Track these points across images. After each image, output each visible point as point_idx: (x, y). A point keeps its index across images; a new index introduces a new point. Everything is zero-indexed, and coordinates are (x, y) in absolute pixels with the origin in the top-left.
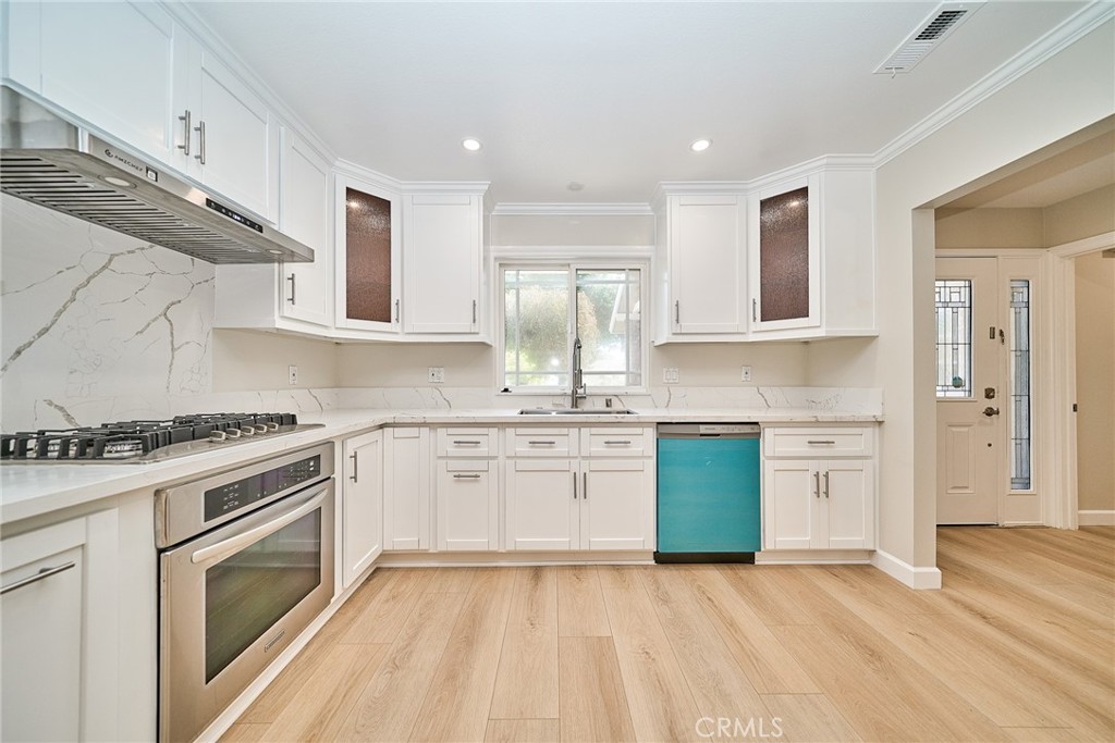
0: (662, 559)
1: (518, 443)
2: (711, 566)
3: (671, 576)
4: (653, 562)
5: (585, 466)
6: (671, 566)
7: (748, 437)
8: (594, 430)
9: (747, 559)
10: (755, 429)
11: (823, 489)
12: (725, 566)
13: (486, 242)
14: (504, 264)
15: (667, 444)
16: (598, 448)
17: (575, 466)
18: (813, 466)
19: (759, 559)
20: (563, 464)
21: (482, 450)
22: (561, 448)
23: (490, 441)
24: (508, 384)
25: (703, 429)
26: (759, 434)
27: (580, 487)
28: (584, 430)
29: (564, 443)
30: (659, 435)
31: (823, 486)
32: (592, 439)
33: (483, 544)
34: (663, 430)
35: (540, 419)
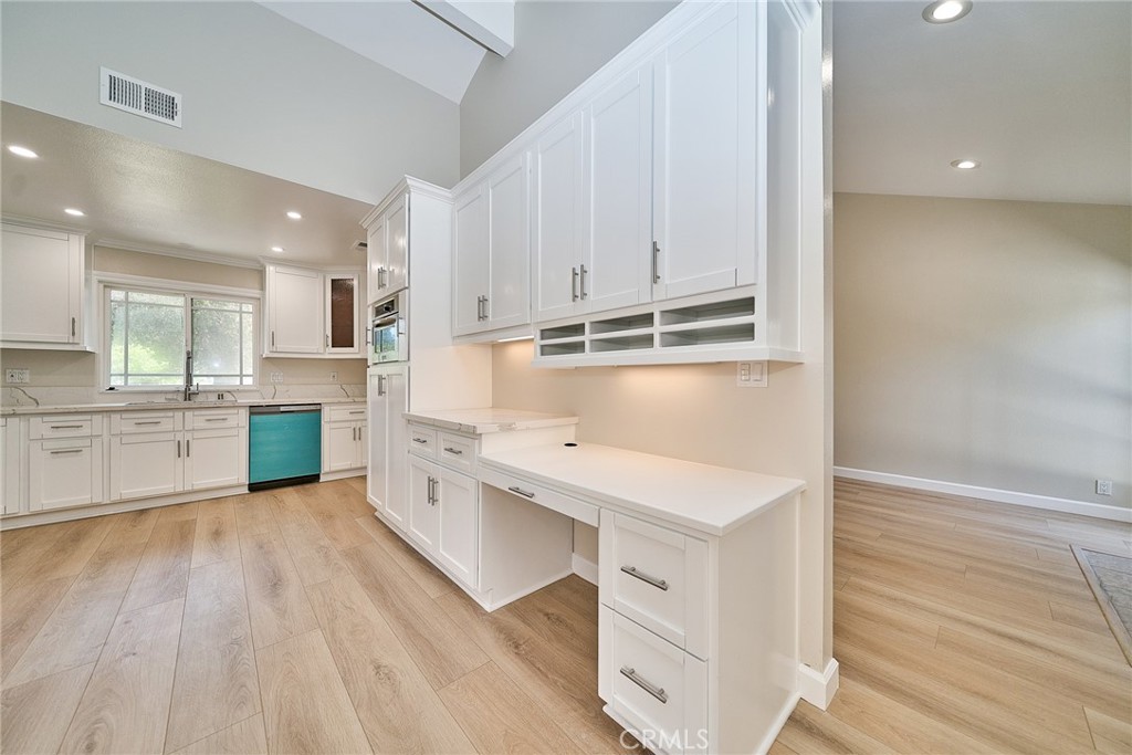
0: (254, 487)
2: (290, 489)
3: (261, 496)
4: (247, 492)
5: (188, 436)
6: (259, 493)
7: (314, 412)
8: (197, 413)
9: (315, 478)
10: (318, 407)
11: (357, 436)
12: (299, 487)
13: (87, 267)
15: (257, 418)
16: (200, 424)
17: (179, 437)
18: (353, 425)
19: (322, 478)
20: (170, 436)
22: (167, 426)
23: (93, 425)
24: (113, 384)
25: (282, 409)
26: (320, 410)
27: (183, 450)
28: (189, 414)
29: (169, 422)
30: (251, 414)
31: (358, 435)
32: (195, 420)
33: (85, 499)
34: (254, 410)
35: (146, 407)
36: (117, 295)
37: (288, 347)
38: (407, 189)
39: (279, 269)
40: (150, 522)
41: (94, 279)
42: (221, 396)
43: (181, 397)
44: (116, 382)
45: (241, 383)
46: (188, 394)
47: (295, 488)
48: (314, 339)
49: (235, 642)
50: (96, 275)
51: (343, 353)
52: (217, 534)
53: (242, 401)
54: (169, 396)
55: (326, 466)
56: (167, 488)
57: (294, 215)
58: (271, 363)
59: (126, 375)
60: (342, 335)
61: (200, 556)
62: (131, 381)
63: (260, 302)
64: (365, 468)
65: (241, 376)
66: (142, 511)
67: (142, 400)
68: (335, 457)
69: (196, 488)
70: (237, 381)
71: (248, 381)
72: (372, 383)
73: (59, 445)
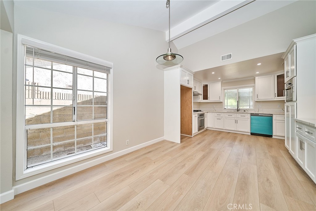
0: (252, 134)
1: (226, 115)
2: (262, 137)
4: (250, 134)
5: (237, 119)
6: (253, 136)
7: (271, 116)
9: (271, 136)
10: (272, 115)
12: (265, 137)
13: (221, 87)
14: (224, 89)
16: (239, 116)
19: (273, 137)
20: (234, 118)
21: (221, 116)
22: (233, 116)
23: (222, 115)
25: (259, 115)
26: (272, 116)
27: (236, 122)
28: (237, 114)
29: (234, 115)
30: (251, 115)
32: (238, 115)
33: (221, 128)
34: (252, 115)
35: (230, 112)
36: (226, 91)
37: (262, 98)
38: (295, 43)
39: (259, 77)
40: (230, 135)
41: (223, 89)
42: (245, 111)
43: (236, 111)
44: (226, 107)
45: (250, 108)
46: (238, 110)
47: (264, 137)
49: (238, 158)
50: (223, 88)
51: (281, 98)
52: (241, 141)
53: (249, 112)
54: (234, 110)
55: (274, 134)
56: (233, 129)
57: (259, 64)
58: (257, 103)
59: (227, 106)
61: (236, 143)
63: (254, 87)
65: (249, 106)
66: (229, 132)
67: (229, 111)
68: (277, 132)
69: (239, 130)
71: (252, 108)
73: (218, 118)
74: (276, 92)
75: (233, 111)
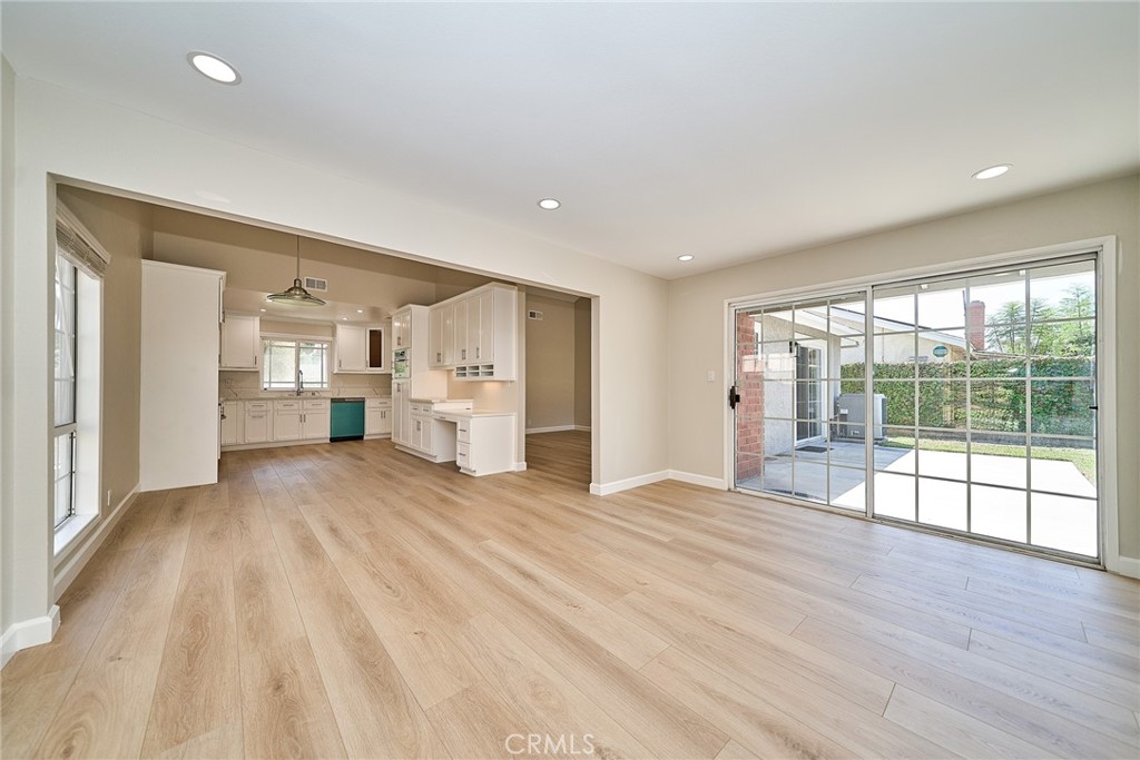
0: (333, 440)
1: (279, 405)
3: (338, 444)
4: (330, 442)
5: (303, 412)
6: (335, 443)
7: (362, 402)
8: (305, 401)
9: (361, 438)
10: (363, 400)
15: (335, 405)
16: (306, 406)
17: (300, 412)
18: (382, 409)
19: (365, 438)
20: (296, 412)
21: (264, 408)
22: (296, 406)
23: (268, 405)
25: (346, 400)
26: (365, 401)
27: (302, 419)
28: (302, 402)
30: (331, 402)
31: (383, 415)
32: (308, 404)
33: (264, 439)
34: (333, 401)
37: (348, 367)
39: (343, 326)
42: (313, 394)
43: (295, 394)
44: (266, 386)
45: (322, 387)
46: (299, 393)
47: (353, 441)
48: (361, 363)
51: (376, 370)
53: (325, 396)
54: (291, 393)
55: (367, 432)
56: (296, 437)
58: (338, 377)
59: (270, 382)
60: (375, 360)
62: (273, 385)
64: (390, 434)
65: (322, 383)
67: (279, 394)
68: (373, 427)
70: (319, 386)
71: (325, 386)
72: (394, 387)
73: (255, 414)
74: (368, 359)
75: (286, 395)
